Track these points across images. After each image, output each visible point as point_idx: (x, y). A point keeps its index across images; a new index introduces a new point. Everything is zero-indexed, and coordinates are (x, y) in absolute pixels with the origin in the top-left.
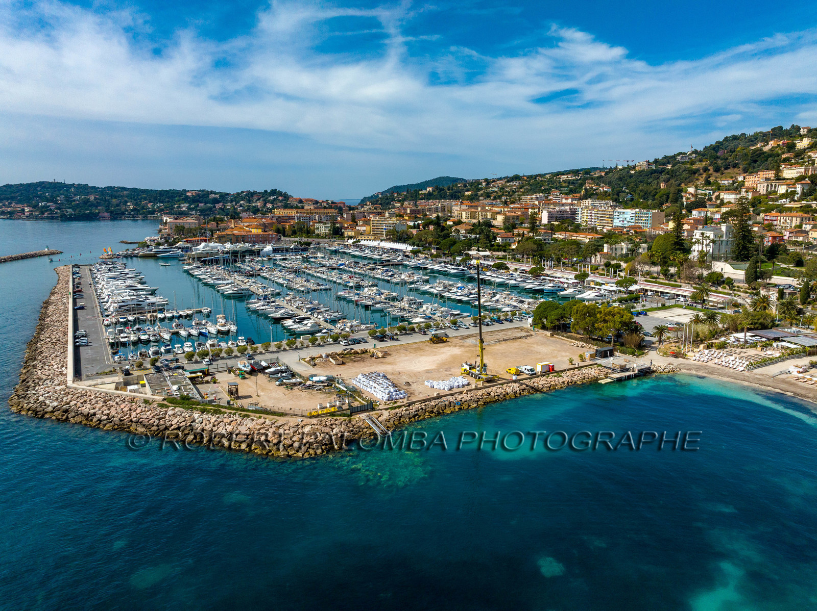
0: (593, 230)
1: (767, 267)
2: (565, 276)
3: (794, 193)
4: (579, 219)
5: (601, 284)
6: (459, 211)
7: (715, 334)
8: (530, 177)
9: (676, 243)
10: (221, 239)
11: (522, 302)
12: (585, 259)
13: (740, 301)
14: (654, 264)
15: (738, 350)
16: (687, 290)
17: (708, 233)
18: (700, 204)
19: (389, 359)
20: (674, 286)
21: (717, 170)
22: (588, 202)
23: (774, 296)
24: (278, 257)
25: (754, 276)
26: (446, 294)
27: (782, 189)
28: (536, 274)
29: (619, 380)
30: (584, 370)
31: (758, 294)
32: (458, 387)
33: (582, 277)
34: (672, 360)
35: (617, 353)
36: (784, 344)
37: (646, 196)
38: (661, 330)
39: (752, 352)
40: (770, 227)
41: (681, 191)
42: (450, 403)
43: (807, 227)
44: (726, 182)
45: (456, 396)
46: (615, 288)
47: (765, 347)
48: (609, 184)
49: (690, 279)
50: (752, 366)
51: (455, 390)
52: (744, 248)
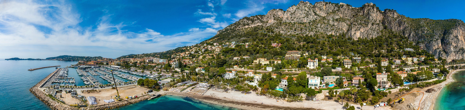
0: (156, 63)
1: (184, 69)
2: (148, 72)
3: (188, 56)
4: (154, 61)
5: (155, 74)
6: (132, 60)
7: (174, 84)
8: (146, 54)
9: (169, 65)
10: (86, 65)
11: (137, 79)
12: (153, 69)
13: (180, 76)
14: (165, 69)
15: (179, 87)
16: (171, 74)
17: (174, 63)
18: (174, 58)
19: (100, 93)
20: (168, 74)
21: (176, 52)
22: (155, 58)
23: (185, 74)
24: (94, 68)
25: (182, 71)
26: (122, 77)
27: (186, 55)
28: (143, 72)
29: (153, 99)
30: (145, 97)
31: (183, 74)
32: (111, 102)
33: (151, 73)
34: (165, 91)
35: (153, 91)
36: (187, 84)
37: (165, 57)
38: (163, 84)
39: (181, 87)
40: (185, 62)
41: (171, 56)
42: (107, 107)
43: (190, 61)
44: (178, 54)
45: (109, 105)
46: (157, 75)
47: (184, 85)
48: (160, 55)
49: (171, 72)
50: (181, 91)
51: (110, 103)
52: (181, 65)
